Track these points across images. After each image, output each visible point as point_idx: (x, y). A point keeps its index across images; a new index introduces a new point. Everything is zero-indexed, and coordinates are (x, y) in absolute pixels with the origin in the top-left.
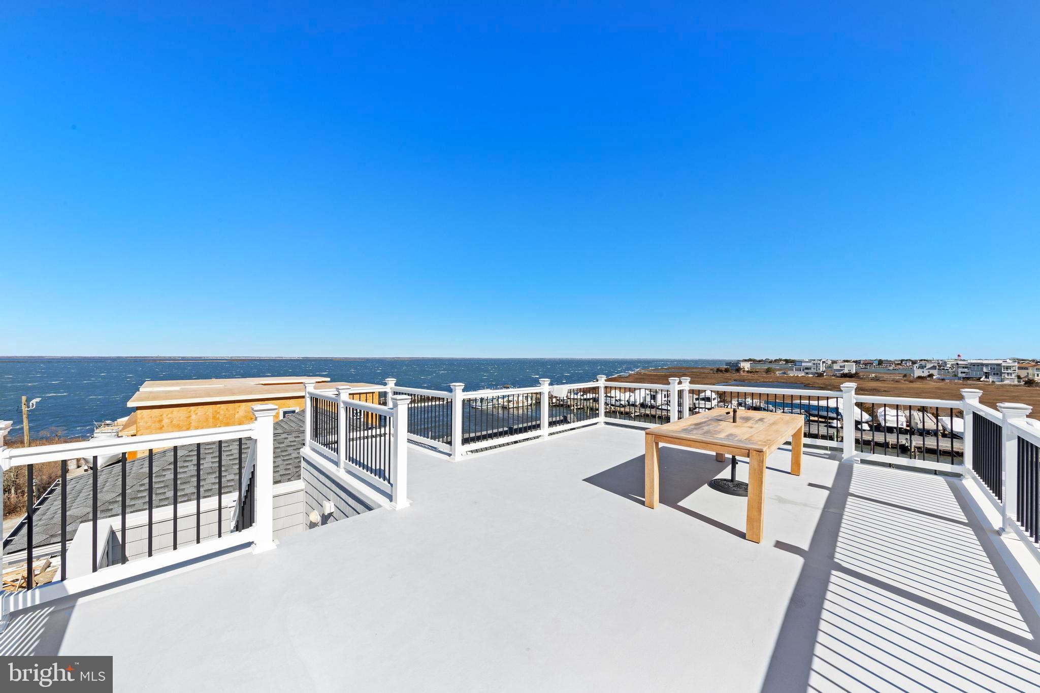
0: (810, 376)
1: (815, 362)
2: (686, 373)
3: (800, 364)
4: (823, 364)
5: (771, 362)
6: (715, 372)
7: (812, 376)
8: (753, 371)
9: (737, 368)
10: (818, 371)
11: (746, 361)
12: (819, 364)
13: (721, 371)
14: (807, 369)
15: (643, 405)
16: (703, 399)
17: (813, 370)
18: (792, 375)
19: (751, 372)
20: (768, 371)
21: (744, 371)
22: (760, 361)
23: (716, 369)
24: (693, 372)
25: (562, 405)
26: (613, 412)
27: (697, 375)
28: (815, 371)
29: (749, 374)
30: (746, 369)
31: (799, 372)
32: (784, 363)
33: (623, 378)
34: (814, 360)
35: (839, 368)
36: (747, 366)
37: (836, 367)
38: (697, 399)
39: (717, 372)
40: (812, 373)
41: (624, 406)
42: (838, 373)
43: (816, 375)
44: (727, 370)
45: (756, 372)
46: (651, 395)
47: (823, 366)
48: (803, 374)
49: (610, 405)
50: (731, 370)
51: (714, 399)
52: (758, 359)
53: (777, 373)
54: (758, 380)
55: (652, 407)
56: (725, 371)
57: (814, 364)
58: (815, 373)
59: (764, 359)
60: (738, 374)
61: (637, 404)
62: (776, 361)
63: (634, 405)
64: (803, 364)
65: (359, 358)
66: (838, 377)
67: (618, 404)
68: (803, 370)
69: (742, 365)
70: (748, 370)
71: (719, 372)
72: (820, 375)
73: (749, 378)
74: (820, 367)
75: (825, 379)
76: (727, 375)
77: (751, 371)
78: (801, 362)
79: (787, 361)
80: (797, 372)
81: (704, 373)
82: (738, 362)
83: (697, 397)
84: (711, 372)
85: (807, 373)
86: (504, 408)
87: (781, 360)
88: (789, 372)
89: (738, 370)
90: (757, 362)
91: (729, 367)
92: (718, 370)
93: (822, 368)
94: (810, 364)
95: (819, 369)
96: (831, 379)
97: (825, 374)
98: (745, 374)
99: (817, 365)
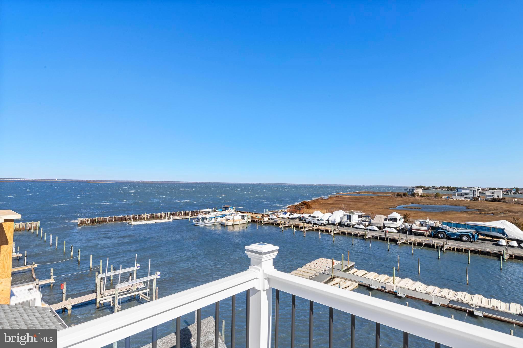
0: (469, 200)
1: (472, 189)
2: (374, 197)
3: (460, 190)
4: (478, 191)
5: (436, 189)
6: (396, 196)
7: (470, 200)
8: (425, 195)
9: (412, 193)
10: (475, 197)
11: (417, 187)
12: (475, 191)
13: (401, 195)
14: (466, 194)
15: (341, 224)
16: (391, 220)
17: (470, 196)
18: (454, 199)
19: (423, 197)
20: (436, 196)
21: (418, 196)
22: (428, 188)
23: (396, 194)
24: (378, 196)
25: (273, 224)
26: (316, 230)
27: (382, 199)
28: (472, 196)
29: (422, 198)
30: (420, 194)
31: (460, 197)
32: (447, 189)
33: (323, 200)
34: (471, 188)
35: (490, 194)
36: (420, 192)
37: (488, 193)
38: (386, 220)
39: (397, 196)
40: (470, 198)
41: (325, 225)
42: (489, 198)
43: (473, 200)
44: (405, 195)
45: (427, 196)
46: (347, 216)
47: (478, 193)
48: (463, 199)
49: (313, 224)
50: (408, 194)
51: (400, 220)
52: (427, 186)
53: (443, 197)
54: (429, 203)
55: (348, 226)
56: (403, 196)
57: (471, 191)
58: (472, 198)
59: (431, 187)
60: (413, 198)
61: (336, 223)
62: (440, 188)
63: (333, 224)
64: (463, 191)
65: (110, 181)
66: (489, 201)
67: (320, 223)
68: (463, 195)
69: (417, 190)
70: (421, 194)
71: (399, 196)
72: (476, 200)
73: (422, 201)
74: (476, 193)
75: (480, 203)
76: (405, 198)
77: (423, 195)
78: (461, 189)
79: (448, 188)
80: (458, 197)
81: (387, 197)
82: (413, 188)
83: (385, 217)
84: (393, 196)
85: (466, 198)
86: (223, 225)
87: (444, 187)
88: (452, 197)
89: (414, 195)
90: (426, 188)
91: (406, 192)
92: (398, 195)
93: (477, 194)
94: (468, 191)
95: (475, 195)
96: (485, 203)
97: (479, 199)
98: (419, 198)
99: (473, 191)
